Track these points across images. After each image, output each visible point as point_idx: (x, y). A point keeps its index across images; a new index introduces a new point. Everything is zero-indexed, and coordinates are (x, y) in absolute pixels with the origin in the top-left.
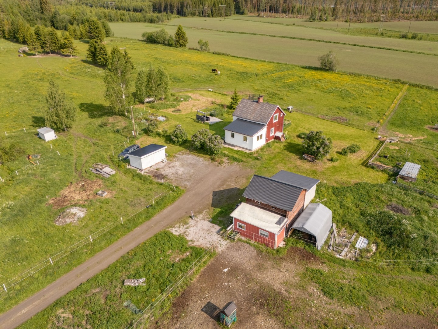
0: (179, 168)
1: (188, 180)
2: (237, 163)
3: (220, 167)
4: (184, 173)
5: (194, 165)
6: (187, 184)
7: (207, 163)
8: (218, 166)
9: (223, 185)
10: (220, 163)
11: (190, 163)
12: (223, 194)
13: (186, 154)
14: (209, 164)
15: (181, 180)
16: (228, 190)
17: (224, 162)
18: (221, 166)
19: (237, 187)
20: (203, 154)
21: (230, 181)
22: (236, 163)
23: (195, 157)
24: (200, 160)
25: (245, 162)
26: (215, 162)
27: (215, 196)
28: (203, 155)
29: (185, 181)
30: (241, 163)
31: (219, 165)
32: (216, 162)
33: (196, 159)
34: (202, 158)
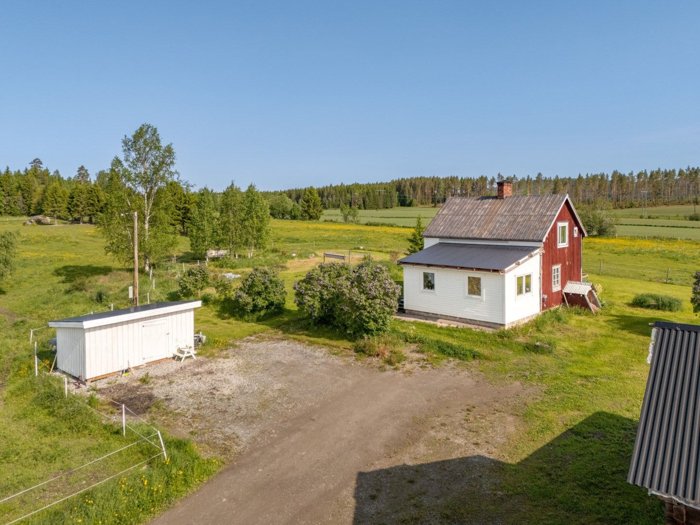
0: (228, 377)
1: (249, 419)
2: (458, 361)
3: (389, 373)
4: (242, 393)
5: (288, 369)
6: (241, 432)
7: (338, 361)
8: (381, 369)
9: (414, 440)
10: (389, 362)
11: (278, 362)
12: (416, 487)
13: (270, 339)
14: (348, 365)
15: (218, 416)
16: (442, 466)
17: (405, 358)
18: (396, 369)
19: (482, 452)
20: (330, 338)
21: (443, 425)
22: (454, 362)
23: (299, 347)
24: (317, 354)
25: (487, 358)
26: (369, 360)
27: (373, 497)
28: (327, 341)
29: (233, 422)
30: (475, 363)
31: (388, 367)
32: (375, 360)
33: (302, 352)
34: (325, 350)
